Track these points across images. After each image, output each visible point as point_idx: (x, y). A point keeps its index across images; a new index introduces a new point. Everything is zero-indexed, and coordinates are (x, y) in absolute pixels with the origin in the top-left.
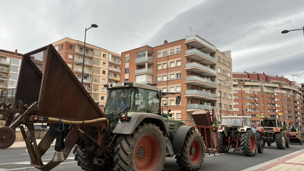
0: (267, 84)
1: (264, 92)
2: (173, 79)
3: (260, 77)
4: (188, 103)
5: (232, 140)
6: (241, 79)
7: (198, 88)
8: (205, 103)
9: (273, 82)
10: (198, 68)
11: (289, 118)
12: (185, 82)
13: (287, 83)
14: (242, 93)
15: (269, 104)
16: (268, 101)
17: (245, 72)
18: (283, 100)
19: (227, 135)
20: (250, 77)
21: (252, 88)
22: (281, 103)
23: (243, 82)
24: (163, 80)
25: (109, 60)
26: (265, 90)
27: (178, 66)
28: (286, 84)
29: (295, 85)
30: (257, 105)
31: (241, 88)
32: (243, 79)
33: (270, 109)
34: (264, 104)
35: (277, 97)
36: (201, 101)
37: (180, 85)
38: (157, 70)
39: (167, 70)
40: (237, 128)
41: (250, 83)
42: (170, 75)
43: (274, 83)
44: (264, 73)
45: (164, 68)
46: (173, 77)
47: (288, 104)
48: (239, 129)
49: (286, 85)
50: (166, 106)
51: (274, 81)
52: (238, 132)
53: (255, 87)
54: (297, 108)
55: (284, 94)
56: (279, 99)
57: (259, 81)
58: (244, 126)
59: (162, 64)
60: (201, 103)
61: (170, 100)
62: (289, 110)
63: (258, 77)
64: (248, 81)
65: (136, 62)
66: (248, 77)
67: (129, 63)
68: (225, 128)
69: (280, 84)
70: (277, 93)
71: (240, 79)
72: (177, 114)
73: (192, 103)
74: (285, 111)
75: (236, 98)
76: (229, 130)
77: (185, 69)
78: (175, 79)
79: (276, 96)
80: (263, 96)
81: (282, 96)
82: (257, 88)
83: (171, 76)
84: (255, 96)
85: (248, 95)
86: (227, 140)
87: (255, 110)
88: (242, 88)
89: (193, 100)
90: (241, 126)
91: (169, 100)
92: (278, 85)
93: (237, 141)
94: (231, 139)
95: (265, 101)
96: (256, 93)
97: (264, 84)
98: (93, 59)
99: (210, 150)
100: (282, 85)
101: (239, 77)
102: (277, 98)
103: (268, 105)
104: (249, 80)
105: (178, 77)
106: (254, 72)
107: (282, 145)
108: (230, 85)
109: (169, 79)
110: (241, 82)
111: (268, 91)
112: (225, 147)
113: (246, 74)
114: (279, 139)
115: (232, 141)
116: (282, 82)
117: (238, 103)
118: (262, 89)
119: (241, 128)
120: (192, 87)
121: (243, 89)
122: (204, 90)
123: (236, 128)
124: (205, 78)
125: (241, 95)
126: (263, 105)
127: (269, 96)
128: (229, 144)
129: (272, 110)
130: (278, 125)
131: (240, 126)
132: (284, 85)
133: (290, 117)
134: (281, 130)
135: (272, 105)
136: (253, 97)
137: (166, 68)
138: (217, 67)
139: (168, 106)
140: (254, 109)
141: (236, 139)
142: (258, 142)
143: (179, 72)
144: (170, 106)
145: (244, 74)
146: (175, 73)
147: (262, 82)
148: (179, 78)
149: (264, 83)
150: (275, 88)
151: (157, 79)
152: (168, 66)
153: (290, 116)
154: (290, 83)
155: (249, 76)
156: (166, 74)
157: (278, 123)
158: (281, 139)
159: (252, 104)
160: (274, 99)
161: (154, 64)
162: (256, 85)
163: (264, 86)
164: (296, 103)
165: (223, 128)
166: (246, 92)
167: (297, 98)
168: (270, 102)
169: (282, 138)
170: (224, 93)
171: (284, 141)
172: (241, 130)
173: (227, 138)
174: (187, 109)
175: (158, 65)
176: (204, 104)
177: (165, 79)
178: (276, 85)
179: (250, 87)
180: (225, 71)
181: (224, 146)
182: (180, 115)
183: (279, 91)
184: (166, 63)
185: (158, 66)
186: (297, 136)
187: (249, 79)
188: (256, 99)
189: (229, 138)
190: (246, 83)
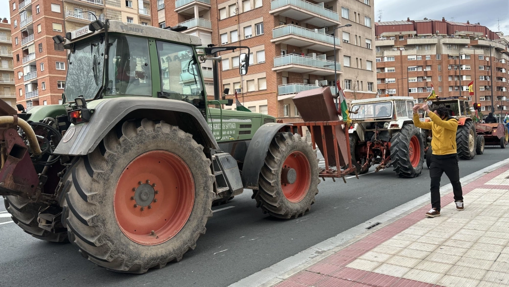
0: (448, 40)
1: (442, 55)
2: (249, 37)
3: (437, 26)
4: (280, 83)
5: (373, 148)
6: (401, 33)
7: (301, 51)
8: (317, 81)
9: (459, 36)
10: (296, 8)
11: (486, 99)
12: (272, 41)
13: (487, 36)
14: (401, 59)
15: (452, 76)
16: (449, 72)
17: (408, 20)
18: (477, 68)
19: (364, 140)
20: (418, 29)
21: (421, 48)
22: (473, 73)
23: (403, 39)
24: (231, 41)
25: (138, 13)
26: (445, 51)
27: (257, 6)
28: (484, 38)
29: (501, 37)
30: (429, 80)
31: (399, 51)
32: (404, 33)
33: (452, 86)
34: (442, 78)
35: (466, 62)
36: (309, 77)
37: (262, 47)
38: (220, 20)
39: (236, 18)
40: (384, 122)
41: (416, 40)
42: (244, 28)
43: (462, 37)
44: (443, 19)
45: (231, 16)
46: (249, 32)
47: (485, 73)
48: (387, 125)
49: (484, 40)
50: (240, 93)
51: (463, 33)
52: (386, 131)
53: (426, 48)
54: (502, 80)
55: (479, 56)
56: (470, 67)
57: (435, 35)
58: (398, 118)
59: (227, 7)
60: (309, 82)
61: (247, 81)
62: (487, 85)
63: (432, 27)
64: (413, 37)
65: (176, 7)
66: (413, 29)
67: (164, 11)
68: (360, 124)
69: (472, 38)
70: (466, 56)
71: (398, 33)
72: (260, 106)
73: (288, 82)
74: (480, 87)
75: (391, 70)
76: (367, 128)
77: (270, 12)
78: (253, 36)
79: (464, 61)
80: (440, 63)
81: (476, 61)
82: (429, 48)
83: (246, 30)
84: (426, 64)
85: (412, 62)
86: (363, 148)
87: (424, 90)
88: (401, 51)
89: (291, 76)
90: (391, 117)
91: (245, 82)
92: (469, 40)
93: (384, 149)
94: (371, 147)
95: (444, 71)
96: (427, 59)
97: (443, 41)
98: (105, 12)
99: (334, 171)
100: (477, 39)
101: (396, 31)
102: (466, 64)
103: (450, 79)
104: (416, 35)
105: (258, 32)
106: (425, 19)
107: (468, 149)
108: (369, 42)
109: (242, 38)
110: (401, 40)
111: (450, 54)
112: (361, 163)
113: (410, 23)
114: (463, 137)
115: (374, 151)
116: (476, 33)
117: (394, 80)
118: (439, 50)
119: (392, 123)
120: (287, 51)
121: (404, 53)
122: (314, 55)
123: (380, 123)
124: (316, 30)
125: (400, 65)
126: (439, 79)
127: (452, 61)
128: (368, 157)
129: (456, 88)
130: (462, 111)
131: (390, 119)
132: (480, 39)
133: (489, 98)
134: (468, 120)
135: (456, 79)
136: (422, 66)
137: (235, 14)
138: (341, 5)
139: (243, 94)
140: (423, 88)
141: (383, 145)
142: (427, 148)
143: (261, 20)
144: (248, 92)
145: (407, 23)
146: (253, 23)
147: (440, 37)
148: (261, 34)
149: (444, 38)
150: (463, 46)
151: (220, 40)
152: (238, 9)
153: (488, 96)
154: (492, 36)
155: (415, 26)
156: (235, 27)
157: (461, 107)
158: (467, 138)
159: (421, 79)
160: (460, 66)
161: (212, 8)
162: (427, 43)
163: (444, 44)
164: (501, 71)
165: (356, 125)
166: (409, 57)
167: (503, 62)
168: (452, 73)
169: (469, 136)
170: (357, 59)
171: (473, 143)
172: (392, 125)
173: (365, 144)
174: (278, 95)
175: (219, 10)
176: (314, 83)
177: (235, 38)
178: (465, 39)
179: (417, 47)
180: (359, 14)
181: (358, 162)
182: (266, 108)
183: (470, 51)
184: (235, 4)
185: (221, 11)
186: (495, 131)
187: (415, 32)
188: (428, 69)
189: (369, 144)
190: (410, 41)
